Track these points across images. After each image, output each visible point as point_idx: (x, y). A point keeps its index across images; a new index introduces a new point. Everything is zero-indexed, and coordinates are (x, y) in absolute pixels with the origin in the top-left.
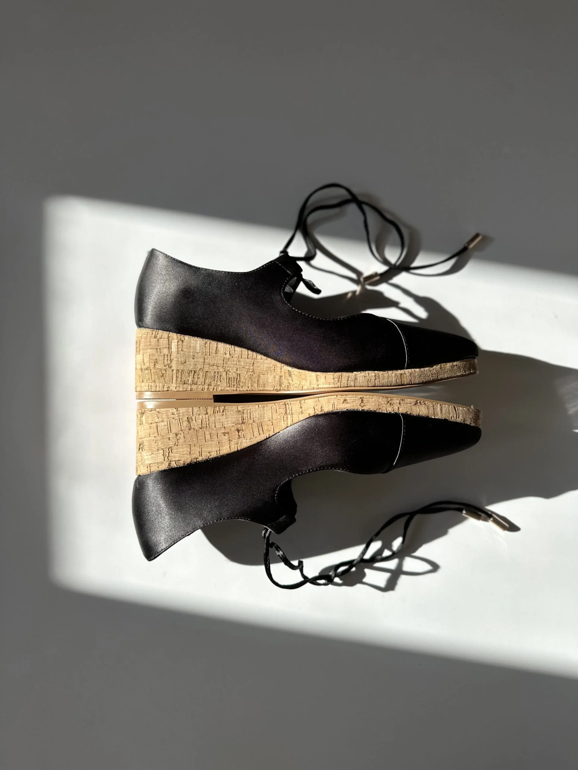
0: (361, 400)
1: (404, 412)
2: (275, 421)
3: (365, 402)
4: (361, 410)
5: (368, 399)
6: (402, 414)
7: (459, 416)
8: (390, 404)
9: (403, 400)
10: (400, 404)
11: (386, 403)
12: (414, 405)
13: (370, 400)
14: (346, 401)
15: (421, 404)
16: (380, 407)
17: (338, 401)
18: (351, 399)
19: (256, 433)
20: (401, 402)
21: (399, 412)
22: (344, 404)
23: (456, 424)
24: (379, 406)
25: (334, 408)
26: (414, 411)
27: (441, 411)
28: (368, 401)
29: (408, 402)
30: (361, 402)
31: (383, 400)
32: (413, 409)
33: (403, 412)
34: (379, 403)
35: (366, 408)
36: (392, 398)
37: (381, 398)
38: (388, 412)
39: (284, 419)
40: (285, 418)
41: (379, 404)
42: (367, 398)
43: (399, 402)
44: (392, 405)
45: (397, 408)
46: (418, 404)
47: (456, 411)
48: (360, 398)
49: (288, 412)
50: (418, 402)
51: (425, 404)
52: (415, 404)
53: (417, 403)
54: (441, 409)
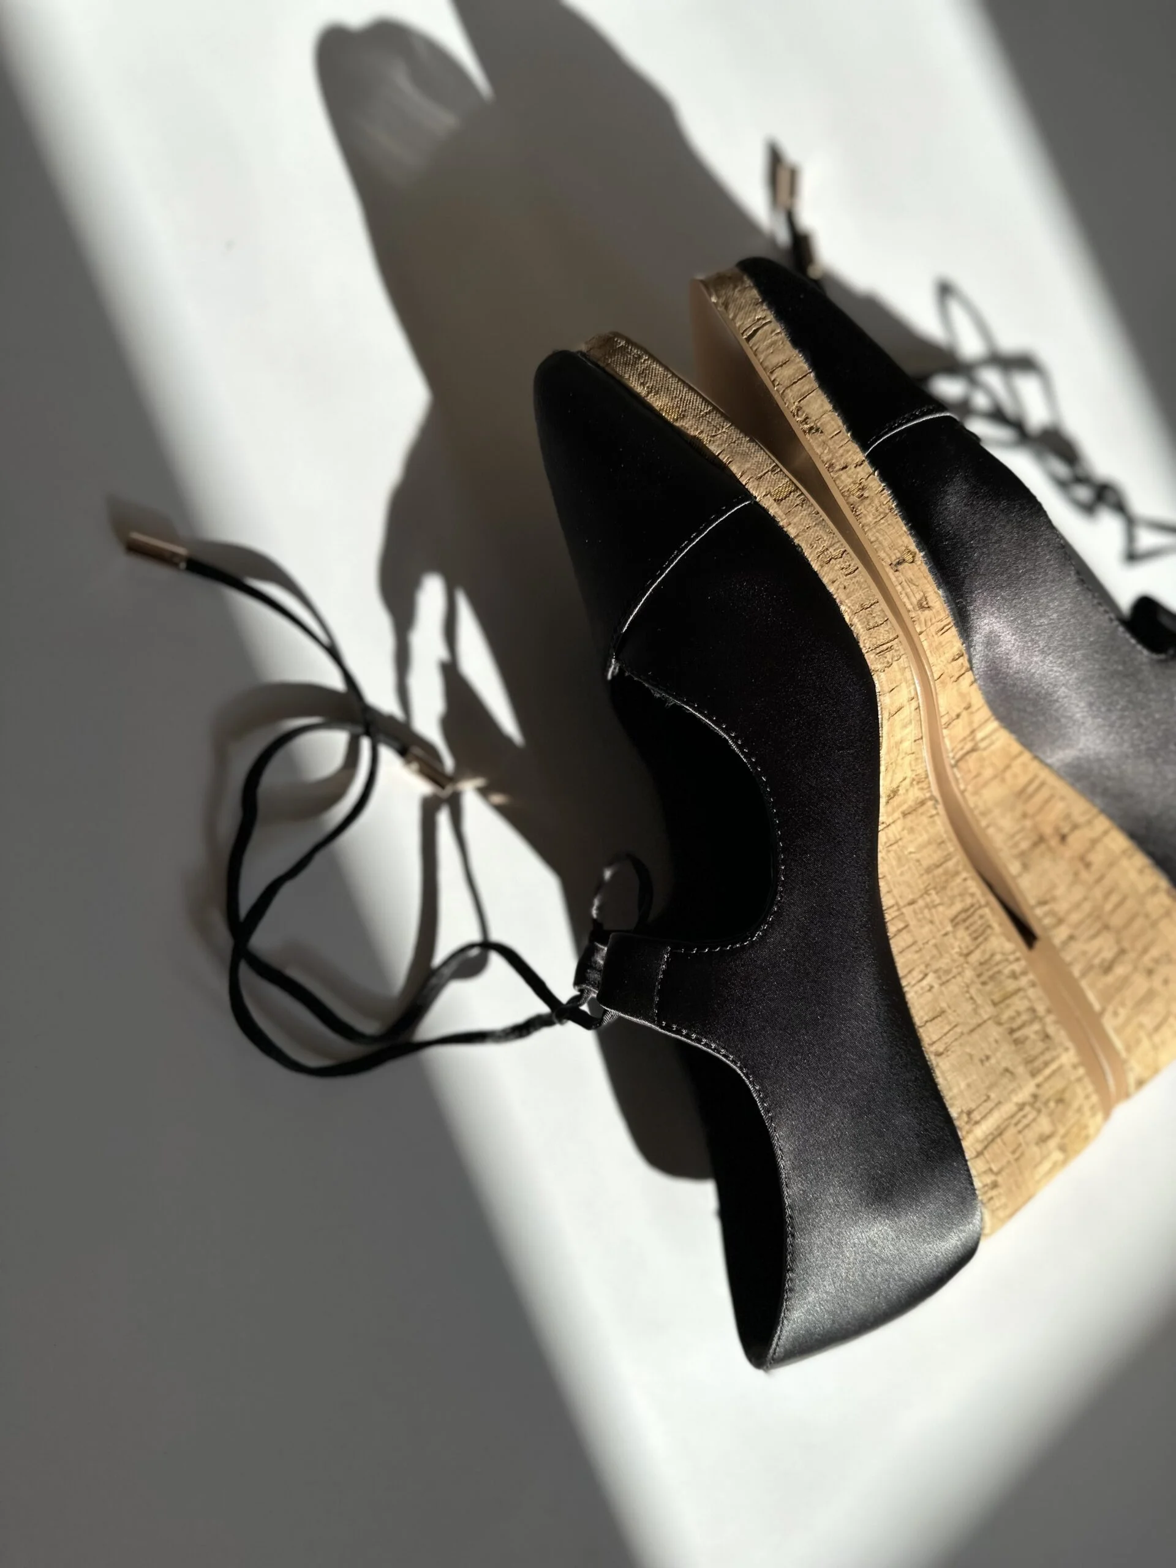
0: (900, 567)
1: (854, 447)
3: (899, 555)
4: (922, 554)
5: (887, 549)
6: (864, 447)
7: (759, 320)
8: (863, 489)
9: (831, 465)
10: (846, 467)
11: (867, 502)
12: (822, 432)
13: (885, 544)
14: (921, 604)
15: (807, 418)
16: (887, 511)
17: (929, 623)
18: (911, 594)
19: (1044, 793)
20: (838, 467)
21: (864, 461)
22: (930, 604)
23: (782, 315)
24: (887, 514)
25: (947, 625)
26: (835, 427)
27: (785, 363)
28: (893, 547)
30: (906, 565)
31: (865, 512)
32: (835, 430)
33: (858, 450)
34: (879, 518)
35: (909, 542)
36: (846, 494)
37: (864, 521)
38: (883, 485)
41: (882, 516)
42: (888, 555)
43: (841, 472)
44: (860, 484)
45: (859, 469)
46: (812, 425)
47: (756, 331)
48: (897, 571)
49: (969, 746)
50: (806, 427)
51: (799, 409)
52: (817, 430)
53: (811, 428)
54: (781, 366)
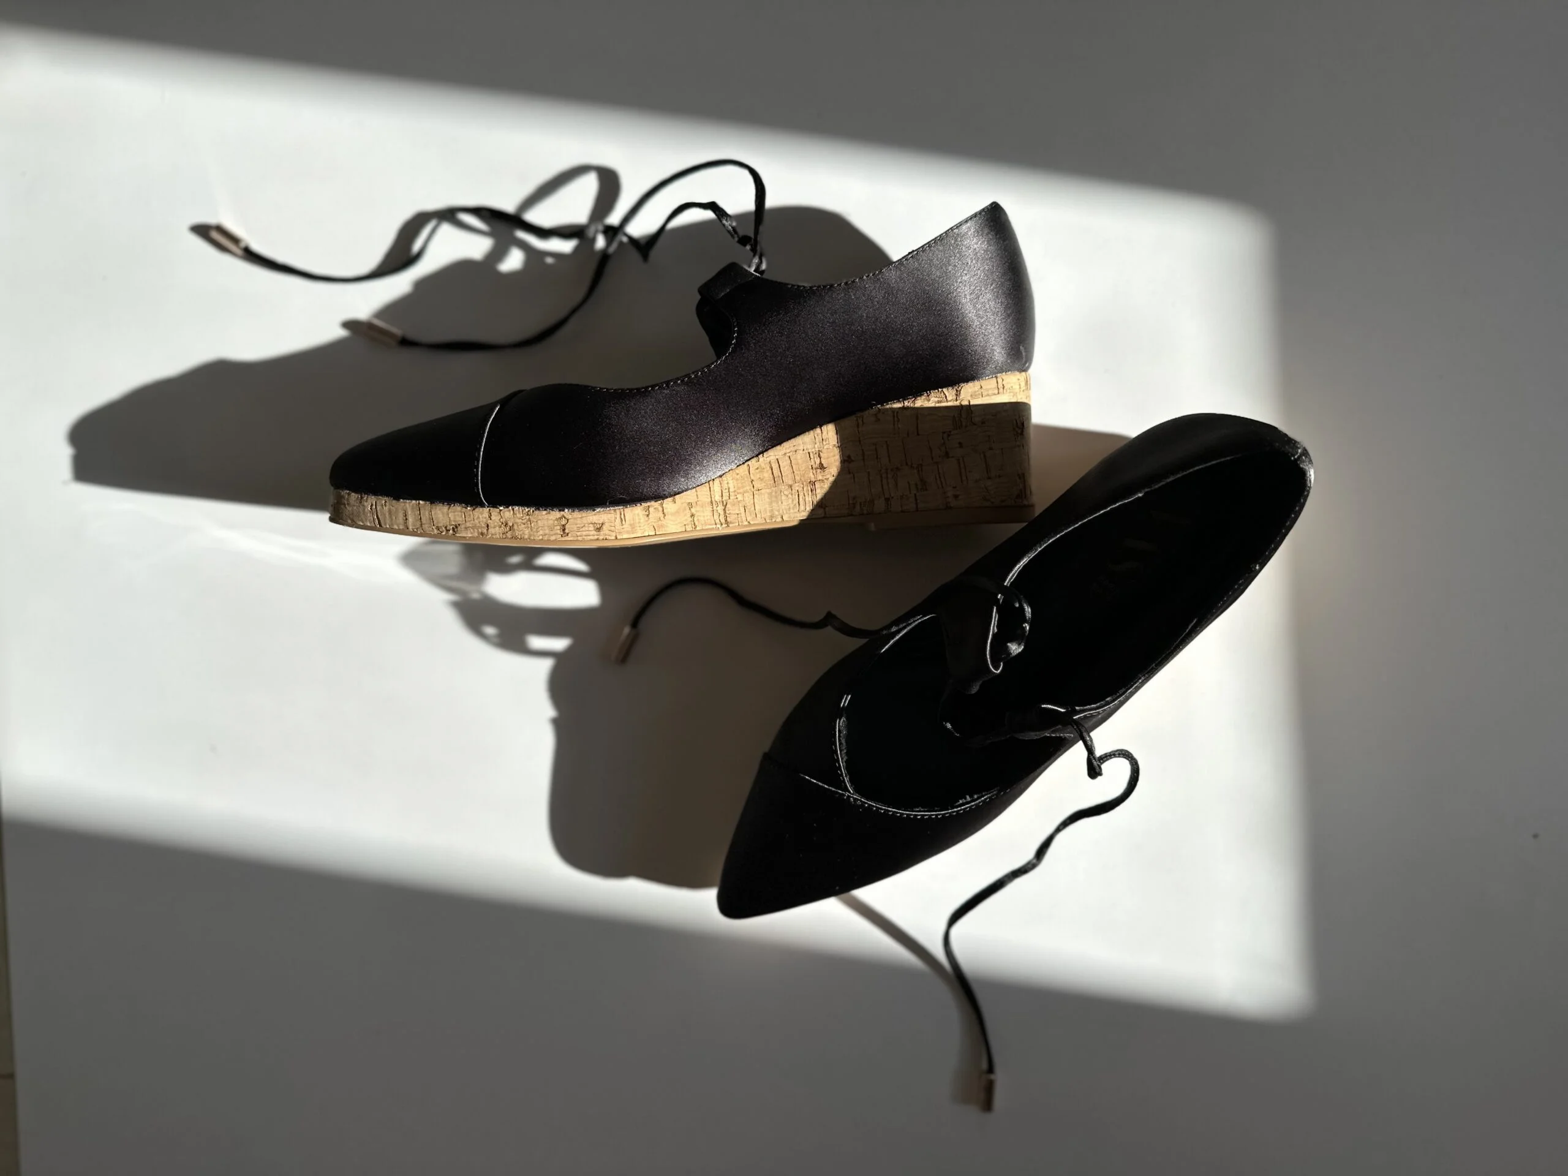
0: (567, 531)
1: (479, 510)
2: (748, 488)
3: (559, 527)
4: (566, 510)
5: (552, 533)
6: (482, 505)
7: (371, 509)
8: (506, 524)
9: (482, 534)
10: (488, 526)
11: (515, 527)
12: (459, 525)
13: (547, 532)
14: (597, 528)
15: (446, 527)
17: (613, 528)
18: (587, 532)
19: (785, 463)
20: (485, 531)
21: (489, 510)
22: (601, 522)
23: (377, 491)
24: (529, 519)
25: (621, 514)
26: (460, 514)
27: (406, 515)
28: (551, 529)
29: (472, 530)
30: (567, 526)
31: (521, 532)
32: (462, 516)
35: (556, 514)
36: (504, 537)
37: (526, 537)
38: (510, 508)
39: (729, 492)
40: (726, 494)
41: (529, 523)
42: (555, 534)
43: (490, 530)
44: (502, 523)
45: (493, 517)
46: (451, 527)
47: (377, 516)
48: (568, 534)
49: (720, 509)
50: (451, 532)
51: (438, 528)
52: (456, 527)
53: (453, 529)
54: (406, 519)
